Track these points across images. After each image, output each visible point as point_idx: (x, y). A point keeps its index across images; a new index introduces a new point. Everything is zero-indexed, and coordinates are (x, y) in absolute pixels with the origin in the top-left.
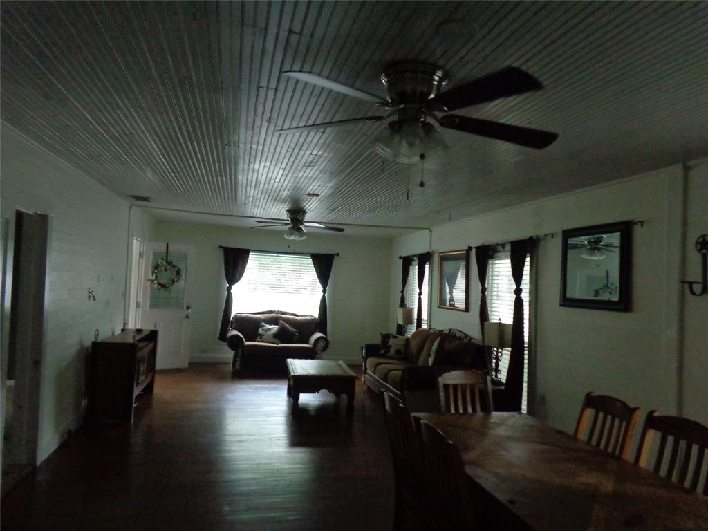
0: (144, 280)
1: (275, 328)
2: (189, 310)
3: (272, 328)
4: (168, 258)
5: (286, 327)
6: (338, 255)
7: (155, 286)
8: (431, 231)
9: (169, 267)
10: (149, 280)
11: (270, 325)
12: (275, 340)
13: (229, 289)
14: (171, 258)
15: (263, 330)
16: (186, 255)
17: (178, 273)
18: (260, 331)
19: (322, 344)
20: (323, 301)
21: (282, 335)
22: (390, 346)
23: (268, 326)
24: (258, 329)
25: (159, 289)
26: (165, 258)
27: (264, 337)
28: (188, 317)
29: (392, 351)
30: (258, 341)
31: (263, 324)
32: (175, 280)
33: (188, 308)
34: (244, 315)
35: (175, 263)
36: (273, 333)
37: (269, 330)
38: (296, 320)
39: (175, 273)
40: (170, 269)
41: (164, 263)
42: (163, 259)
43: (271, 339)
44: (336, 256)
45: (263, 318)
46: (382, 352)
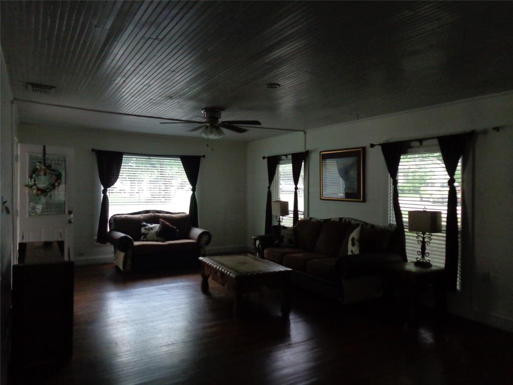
0: (21, 185)
1: (156, 226)
2: (72, 215)
3: (154, 227)
4: (46, 162)
5: (167, 225)
6: (204, 156)
7: (35, 191)
8: (305, 133)
9: (48, 171)
10: (26, 186)
11: (151, 224)
12: (159, 238)
13: (105, 192)
14: (49, 162)
15: (146, 229)
16: (65, 158)
17: (59, 177)
18: (143, 230)
19: (205, 238)
20: (193, 198)
21: (164, 233)
22: (283, 237)
23: (150, 226)
24: (141, 229)
25: (38, 195)
26: (43, 161)
27: (147, 236)
28: (70, 222)
29: (285, 240)
30: (143, 241)
31: (144, 223)
32: (56, 184)
33: (70, 213)
34: (123, 216)
35: (53, 167)
36: (157, 232)
37: (152, 229)
38: (173, 217)
39: (55, 178)
40: (50, 173)
41: (43, 167)
42: (40, 162)
43: (155, 237)
44: (202, 158)
45: (142, 217)
46: (277, 242)
